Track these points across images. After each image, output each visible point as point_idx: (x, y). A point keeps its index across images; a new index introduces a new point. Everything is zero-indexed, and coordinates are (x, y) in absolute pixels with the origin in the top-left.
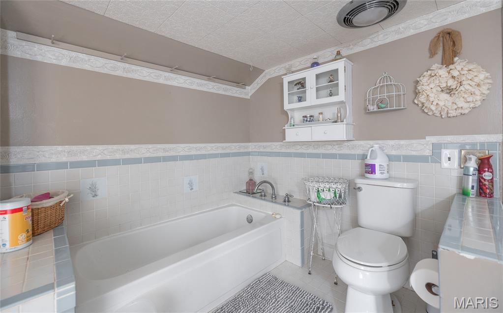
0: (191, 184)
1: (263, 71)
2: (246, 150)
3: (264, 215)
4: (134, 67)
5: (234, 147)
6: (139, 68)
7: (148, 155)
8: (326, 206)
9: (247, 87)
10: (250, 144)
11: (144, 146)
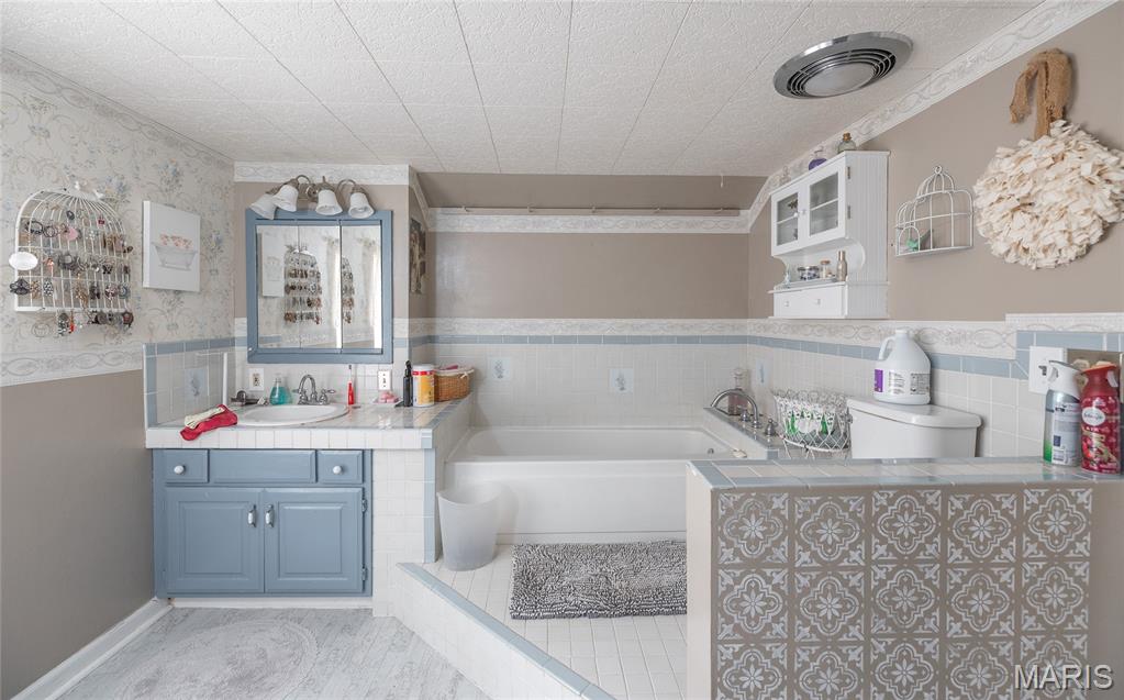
0: (621, 382)
1: (766, 178)
2: (737, 333)
3: (724, 450)
4: (545, 218)
5: (708, 326)
6: (551, 218)
7: (560, 333)
8: (798, 444)
9: (742, 212)
10: (748, 321)
11: (555, 321)
